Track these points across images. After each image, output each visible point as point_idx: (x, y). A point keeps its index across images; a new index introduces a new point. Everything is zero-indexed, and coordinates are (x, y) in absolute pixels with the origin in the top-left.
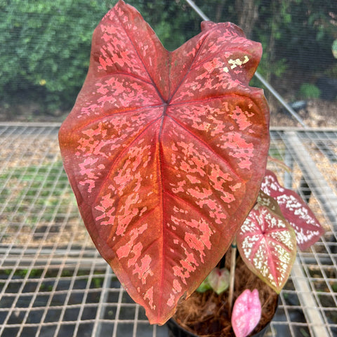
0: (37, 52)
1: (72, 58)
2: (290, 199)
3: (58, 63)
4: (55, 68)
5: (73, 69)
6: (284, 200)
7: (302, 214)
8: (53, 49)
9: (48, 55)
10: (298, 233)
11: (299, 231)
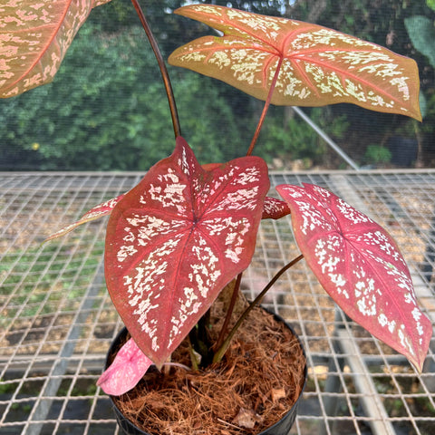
0: (29, 109)
1: (73, 116)
2: (210, 272)
3: (55, 122)
4: (52, 128)
5: (75, 130)
6: (205, 258)
7: (188, 304)
8: (49, 106)
9: (43, 112)
10: (148, 300)
11: (153, 302)
